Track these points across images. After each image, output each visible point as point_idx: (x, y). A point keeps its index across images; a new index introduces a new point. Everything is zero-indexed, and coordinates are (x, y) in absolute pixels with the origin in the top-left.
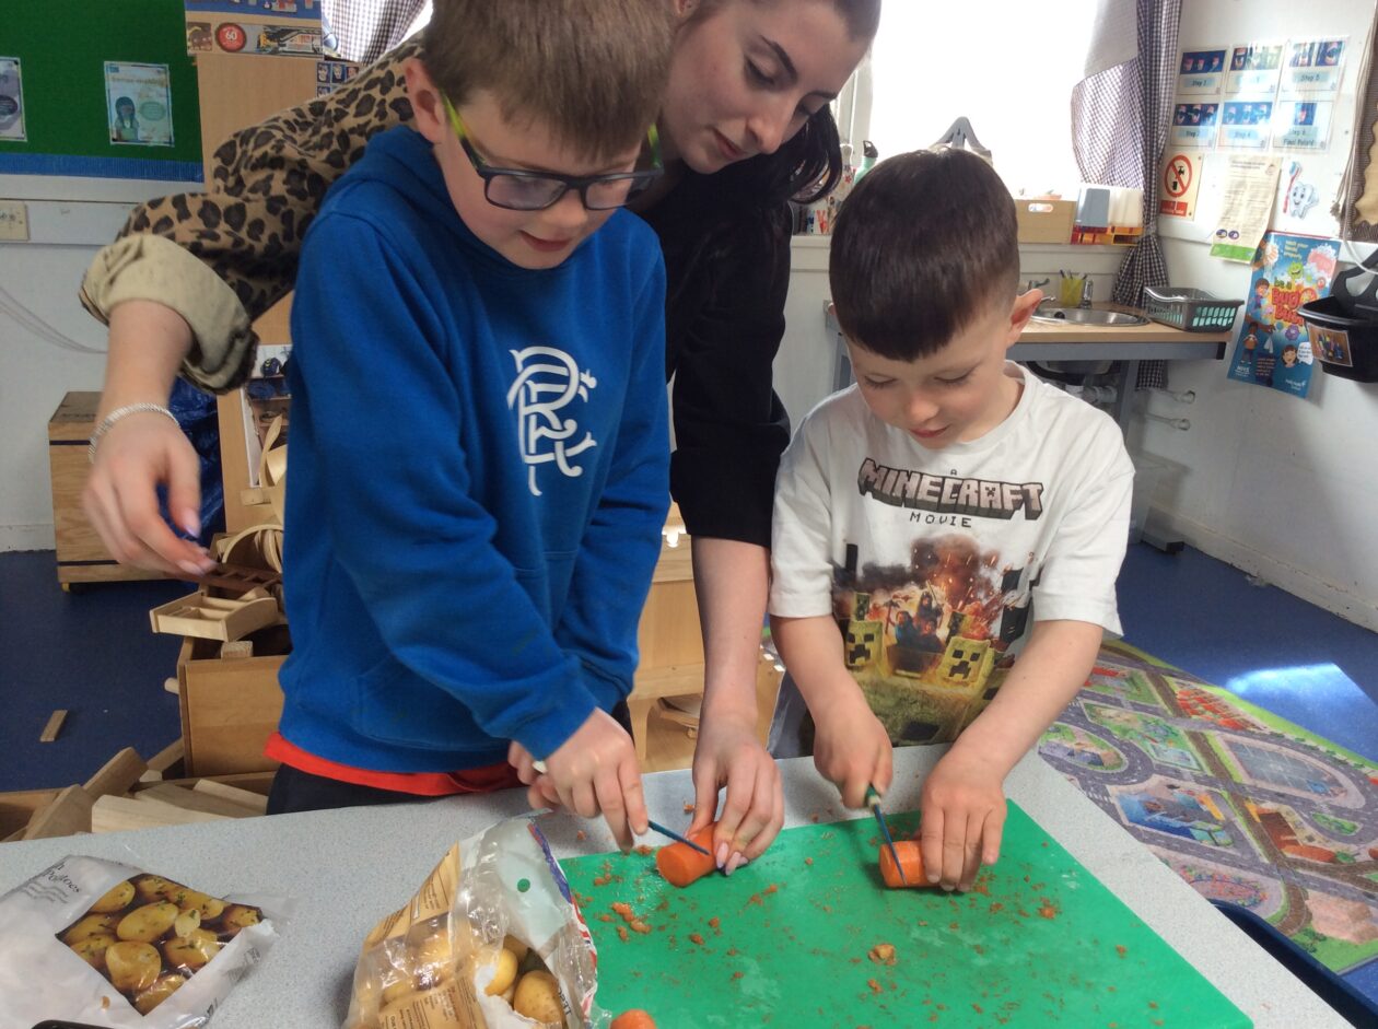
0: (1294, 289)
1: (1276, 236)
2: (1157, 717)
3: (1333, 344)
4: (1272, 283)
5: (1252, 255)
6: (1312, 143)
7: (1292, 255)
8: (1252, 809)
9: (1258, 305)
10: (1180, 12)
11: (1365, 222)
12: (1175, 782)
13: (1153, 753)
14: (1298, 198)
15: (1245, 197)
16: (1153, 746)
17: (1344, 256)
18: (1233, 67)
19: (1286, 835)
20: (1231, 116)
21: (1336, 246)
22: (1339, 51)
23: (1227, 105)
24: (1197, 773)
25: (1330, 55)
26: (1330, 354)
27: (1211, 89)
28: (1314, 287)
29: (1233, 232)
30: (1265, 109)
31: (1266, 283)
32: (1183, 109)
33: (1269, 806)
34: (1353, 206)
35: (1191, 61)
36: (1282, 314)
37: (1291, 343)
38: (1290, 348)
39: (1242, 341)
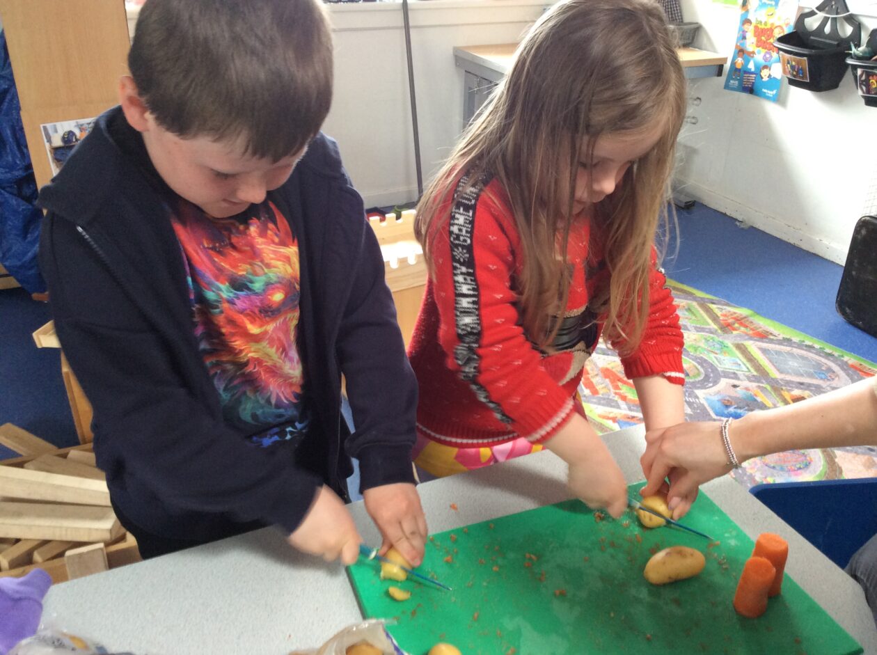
0: (769, 26)
2: (712, 335)
3: (797, 66)
4: (754, 22)
5: (740, 2)
7: (768, 2)
8: (787, 396)
12: (736, 382)
13: (718, 363)
16: (715, 357)
24: (746, 373)
26: (795, 73)
28: (782, 25)
33: (796, 393)
36: (760, 44)
37: (767, 64)
38: (765, 67)
39: (733, 63)
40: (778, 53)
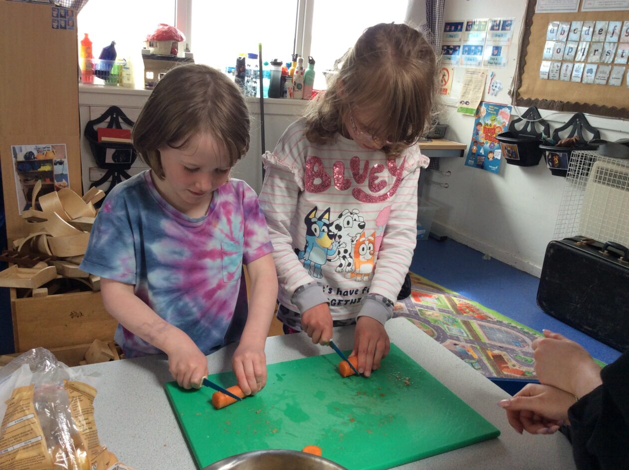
0: (492, 127)
1: (485, 104)
2: (448, 315)
3: (511, 151)
4: (483, 124)
5: (475, 112)
6: (500, 64)
7: (492, 112)
8: (490, 353)
9: (477, 134)
10: (444, 5)
11: (522, 98)
12: (457, 342)
13: (448, 330)
14: (494, 88)
15: (472, 87)
16: (448, 328)
17: (513, 113)
18: (467, 30)
19: (504, 364)
20: (466, 51)
21: (510, 108)
22: (511, 24)
23: (464, 46)
24: (466, 338)
25: (507, 26)
26: (510, 155)
27: (457, 39)
28: (501, 126)
29: (467, 102)
30: (480, 48)
31: (480, 124)
32: (445, 48)
33: (497, 352)
34: (517, 91)
35: (449, 27)
36: (487, 138)
37: (492, 150)
38: (491, 152)
39: (471, 149)
40: (499, 144)
